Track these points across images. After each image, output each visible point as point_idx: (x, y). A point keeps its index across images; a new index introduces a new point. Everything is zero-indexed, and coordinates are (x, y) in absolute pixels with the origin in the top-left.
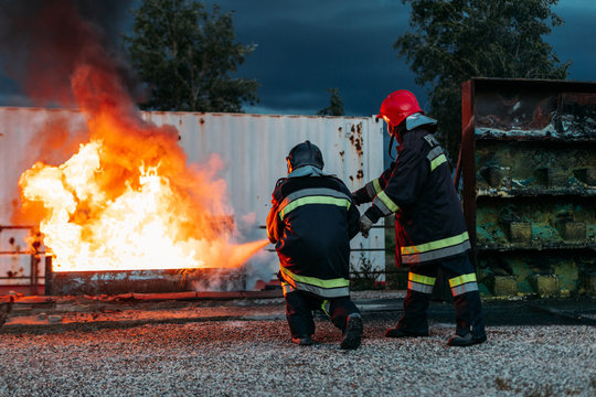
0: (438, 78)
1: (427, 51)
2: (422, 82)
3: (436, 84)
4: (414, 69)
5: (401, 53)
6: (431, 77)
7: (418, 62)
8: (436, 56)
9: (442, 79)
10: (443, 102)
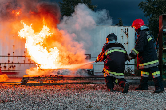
0: (151, 15)
1: (148, 7)
2: (146, 16)
3: (151, 17)
4: (144, 12)
5: (140, 7)
6: (149, 15)
7: (145, 10)
8: (151, 8)
9: (152, 15)
10: (153, 22)
